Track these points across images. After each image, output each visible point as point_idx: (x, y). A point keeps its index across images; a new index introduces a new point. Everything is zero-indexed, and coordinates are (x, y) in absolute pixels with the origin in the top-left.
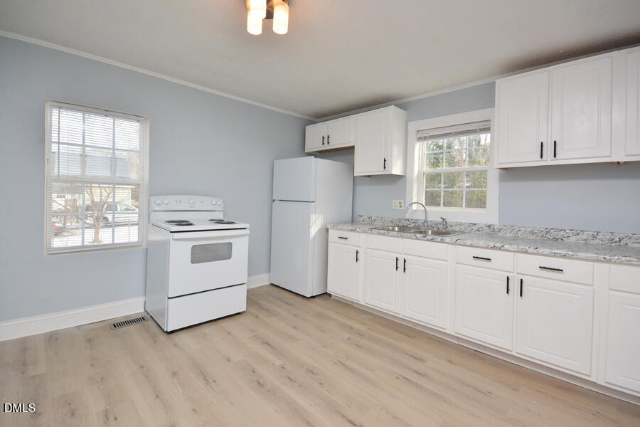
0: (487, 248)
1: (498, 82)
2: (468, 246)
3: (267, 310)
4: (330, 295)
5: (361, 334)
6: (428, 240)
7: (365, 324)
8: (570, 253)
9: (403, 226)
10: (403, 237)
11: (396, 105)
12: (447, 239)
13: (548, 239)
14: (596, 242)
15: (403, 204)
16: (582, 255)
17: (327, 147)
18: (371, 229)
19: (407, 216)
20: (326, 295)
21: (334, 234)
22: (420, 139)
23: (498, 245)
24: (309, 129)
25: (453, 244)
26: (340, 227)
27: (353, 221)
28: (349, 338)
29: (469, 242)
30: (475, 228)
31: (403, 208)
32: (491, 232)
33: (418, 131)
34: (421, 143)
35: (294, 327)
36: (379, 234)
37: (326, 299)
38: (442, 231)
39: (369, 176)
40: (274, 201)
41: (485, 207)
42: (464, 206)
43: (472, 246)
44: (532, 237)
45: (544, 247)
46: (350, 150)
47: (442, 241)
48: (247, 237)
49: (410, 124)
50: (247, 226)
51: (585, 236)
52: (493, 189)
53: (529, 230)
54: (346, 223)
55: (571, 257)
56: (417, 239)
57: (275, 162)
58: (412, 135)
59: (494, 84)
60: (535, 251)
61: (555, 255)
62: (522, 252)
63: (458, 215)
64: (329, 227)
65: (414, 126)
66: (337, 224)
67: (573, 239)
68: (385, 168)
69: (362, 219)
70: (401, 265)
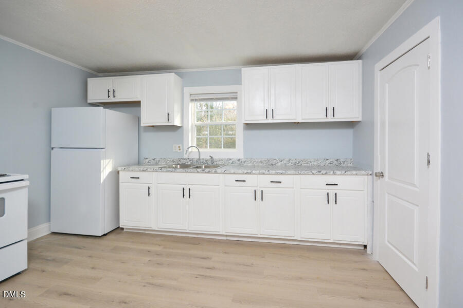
0: (243, 174)
1: (242, 69)
2: (232, 174)
3: (54, 260)
4: (123, 229)
5: (158, 254)
6: (206, 173)
7: (159, 245)
8: (284, 172)
9: (182, 164)
10: (187, 172)
11: (176, 73)
12: (219, 170)
13: (269, 166)
14: (290, 164)
15: (181, 148)
16: (289, 172)
17: (112, 100)
18: (161, 168)
19: (185, 156)
20: (118, 230)
21: (124, 176)
22: (192, 100)
23: (249, 171)
24: (91, 82)
25: (223, 173)
26: (131, 169)
27: (139, 163)
28: (150, 261)
29: (232, 171)
30: (231, 161)
31: (181, 151)
32: (240, 163)
33: (191, 95)
34: (193, 103)
35: (93, 268)
36: (168, 171)
37: (119, 233)
38: (210, 165)
39: (153, 126)
40: (53, 148)
41: (235, 148)
42: (222, 147)
43: (234, 173)
44: (261, 165)
45: (272, 170)
46: (137, 104)
47: (216, 173)
48: (26, 189)
49: (185, 88)
50: (25, 177)
51: (285, 162)
52: (240, 135)
53: (260, 160)
54: (134, 165)
55: (285, 174)
56: (198, 172)
57: (53, 110)
58: (187, 98)
59: (241, 70)
60: (268, 173)
61: (277, 174)
62: (262, 174)
63: (221, 153)
64: (119, 169)
65: (188, 90)
66: (127, 166)
67: (280, 164)
68: (168, 120)
69: (147, 161)
70: (187, 193)
